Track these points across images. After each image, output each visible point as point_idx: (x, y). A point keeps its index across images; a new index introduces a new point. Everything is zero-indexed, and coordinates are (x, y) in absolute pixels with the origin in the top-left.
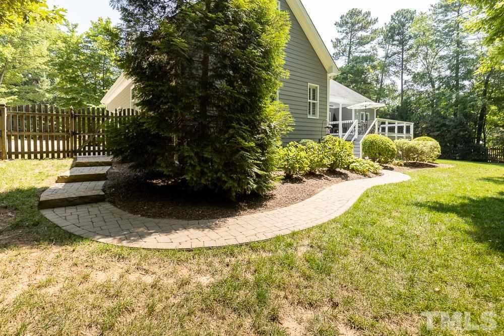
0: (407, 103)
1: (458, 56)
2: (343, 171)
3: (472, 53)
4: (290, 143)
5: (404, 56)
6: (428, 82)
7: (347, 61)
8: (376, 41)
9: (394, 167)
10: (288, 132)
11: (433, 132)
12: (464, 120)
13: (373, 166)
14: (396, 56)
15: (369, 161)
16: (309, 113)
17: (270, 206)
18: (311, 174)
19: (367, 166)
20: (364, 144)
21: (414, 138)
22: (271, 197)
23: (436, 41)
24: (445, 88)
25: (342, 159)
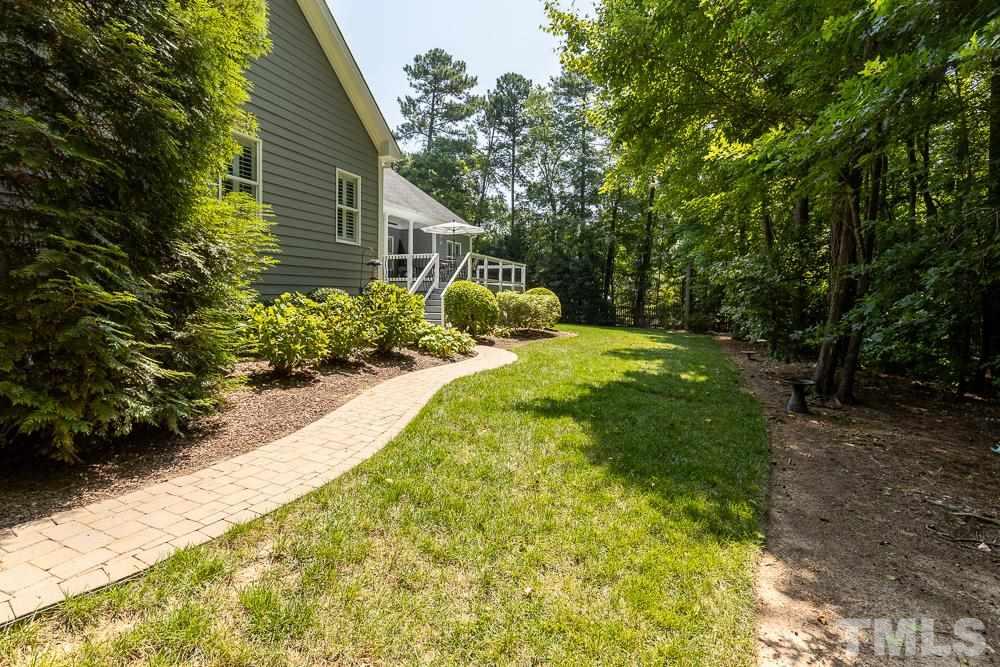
0: (519, 231)
1: (583, 167)
2: (405, 352)
3: (599, 165)
4: (283, 296)
5: (516, 153)
6: (549, 200)
7: (426, 143)
8: (474, 117)
9: (495, 339)
10: (265, 268)
11: (553, 280)
12: (591, 265)
13: (459, 340)
14: (503, 151)
15: (453, 330)
16: (340, 232)
17: (199, 457)
18: (336, 363)
19: (448, 341)
20: (448, 298)
21: (527, 289)
22: (214, 430)
23: (558, 138)
24: (568, 213)
25: (403, 329)
